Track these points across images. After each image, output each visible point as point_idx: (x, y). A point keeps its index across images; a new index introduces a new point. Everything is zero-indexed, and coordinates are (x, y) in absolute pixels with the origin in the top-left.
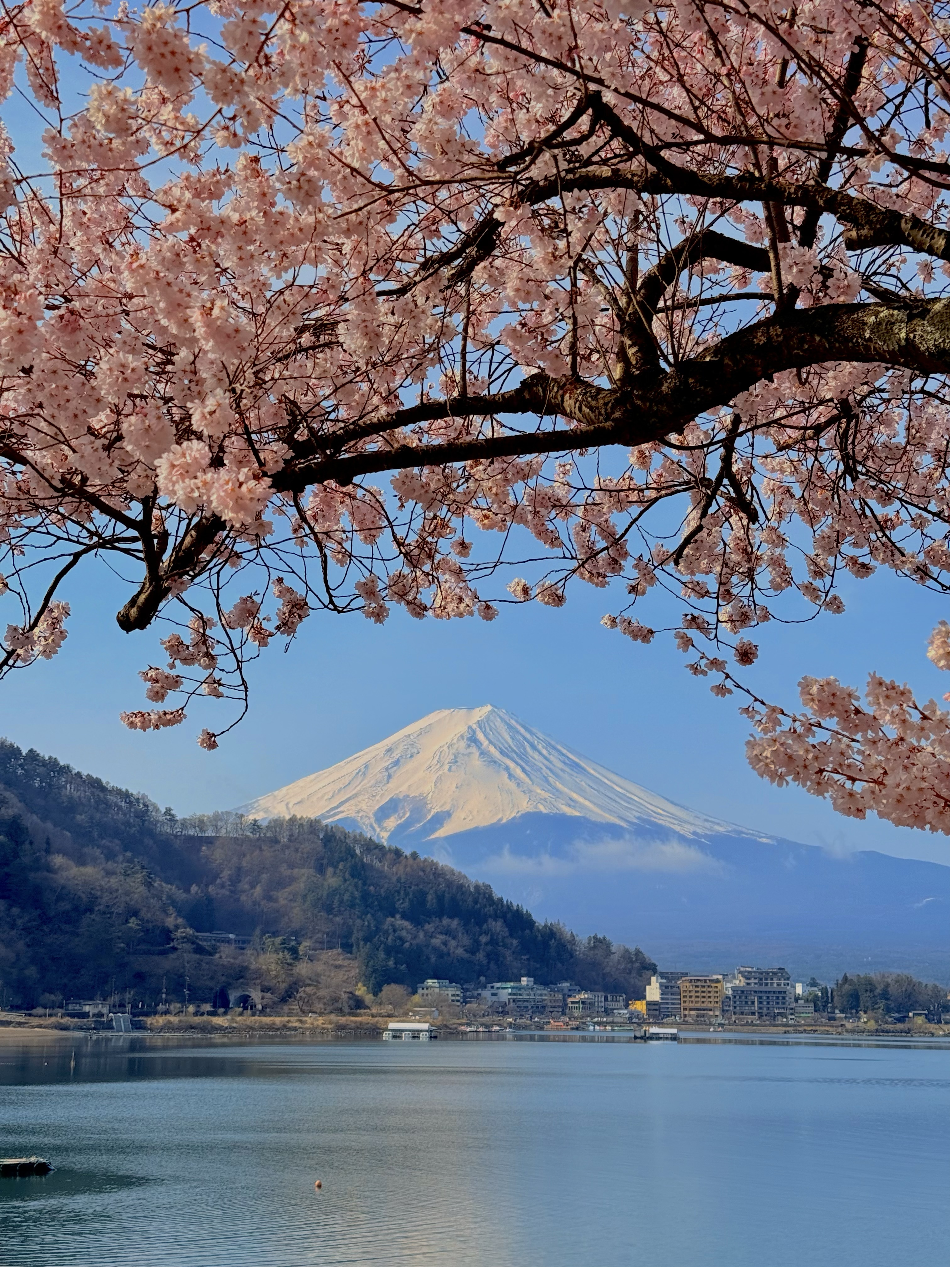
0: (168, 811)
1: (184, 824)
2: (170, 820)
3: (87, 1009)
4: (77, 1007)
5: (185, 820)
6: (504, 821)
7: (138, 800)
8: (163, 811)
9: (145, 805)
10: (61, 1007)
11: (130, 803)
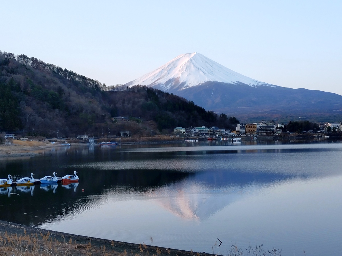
0: (104, 84)
1: (109, 88)
2: (105, 87)
3: (82, 137)
4: (80, 137)
5: (109, 87)
6: (200, 84)
7: (95, 82)
8: (103, 84)
9: (98, 83)
10: (75, 137)
11: (94, 83)
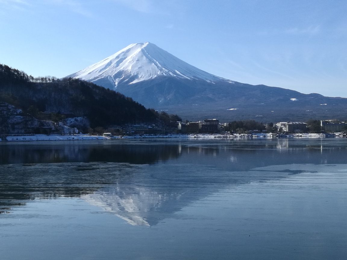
6: (153, 78)
11: (18, 73)
